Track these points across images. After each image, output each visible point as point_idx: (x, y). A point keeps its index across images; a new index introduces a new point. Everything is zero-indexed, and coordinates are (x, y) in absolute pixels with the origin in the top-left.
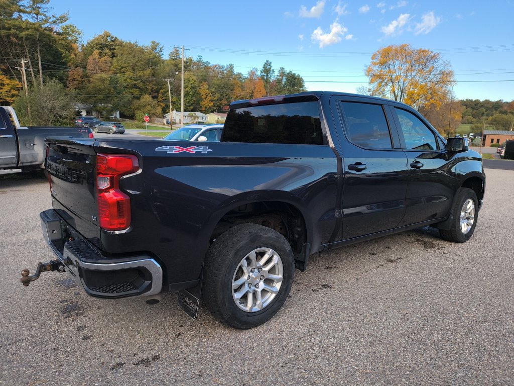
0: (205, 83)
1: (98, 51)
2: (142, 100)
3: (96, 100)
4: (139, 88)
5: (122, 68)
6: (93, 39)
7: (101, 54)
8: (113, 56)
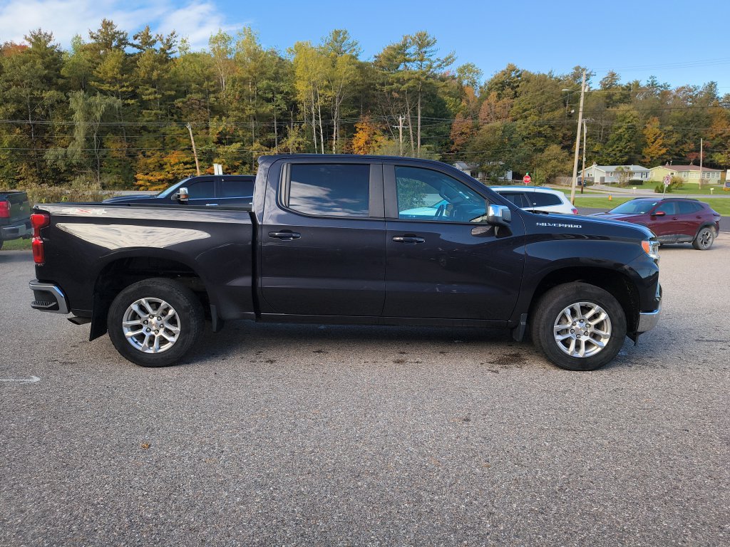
0: (656, 118)
1: (496, 93)
2: (546, 153)
3: (484, 157)
4: (545, 137)
5: (525, 110)
6: (492, 77)
7: (499, 96)
8: (516, 96)
